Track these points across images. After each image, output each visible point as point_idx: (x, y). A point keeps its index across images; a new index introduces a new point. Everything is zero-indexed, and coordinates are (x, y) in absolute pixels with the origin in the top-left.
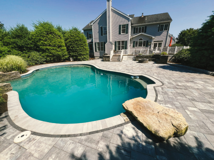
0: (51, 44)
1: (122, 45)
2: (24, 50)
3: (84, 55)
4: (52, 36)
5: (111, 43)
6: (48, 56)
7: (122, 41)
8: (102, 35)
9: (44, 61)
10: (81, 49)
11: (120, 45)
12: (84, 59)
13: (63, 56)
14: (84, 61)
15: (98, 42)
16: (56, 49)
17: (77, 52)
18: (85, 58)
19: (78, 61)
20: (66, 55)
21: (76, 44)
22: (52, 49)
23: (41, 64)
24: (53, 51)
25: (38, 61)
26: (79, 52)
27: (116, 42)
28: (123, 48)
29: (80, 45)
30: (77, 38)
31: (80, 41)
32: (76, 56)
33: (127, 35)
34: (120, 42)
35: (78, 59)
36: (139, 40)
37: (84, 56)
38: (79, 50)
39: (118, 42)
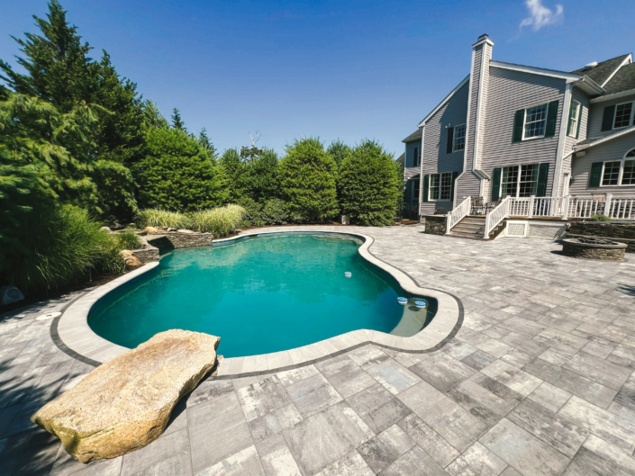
0: (303, 183)
1: (522, 179)
2: (261, 196)
3: (379, 210)
4: (310, 167)
5: (478, 176)
6: (292, 209)
7: (524, 167)
8: (449, 150)
9: (283, 220)
10: (369, 195)
11: (515, 179)
12: (376, 222)
13: (325, 211)
14: (374, 226)
15: (436, 172)
16: (310, 195)
17: (358, 201)
18: (378, 218)
19: (359, 225)
20: (331, 209)
21: (361, 181)
22: (302, 195)
23: (278, 224)
24: (303, 199)
25: (273, 218)
26: (364, 201)
27: (496, 173)
28: (526, 191)
29: (370, 184)
30: (365, 167)
31: (371, 174)
32: (354, 211)
33: (548, 141)
34: (516, 168)
35: (359, 220)
36: (628, 156)
37: (376, 213)
38: (365, 197)
39: (505, 169)
